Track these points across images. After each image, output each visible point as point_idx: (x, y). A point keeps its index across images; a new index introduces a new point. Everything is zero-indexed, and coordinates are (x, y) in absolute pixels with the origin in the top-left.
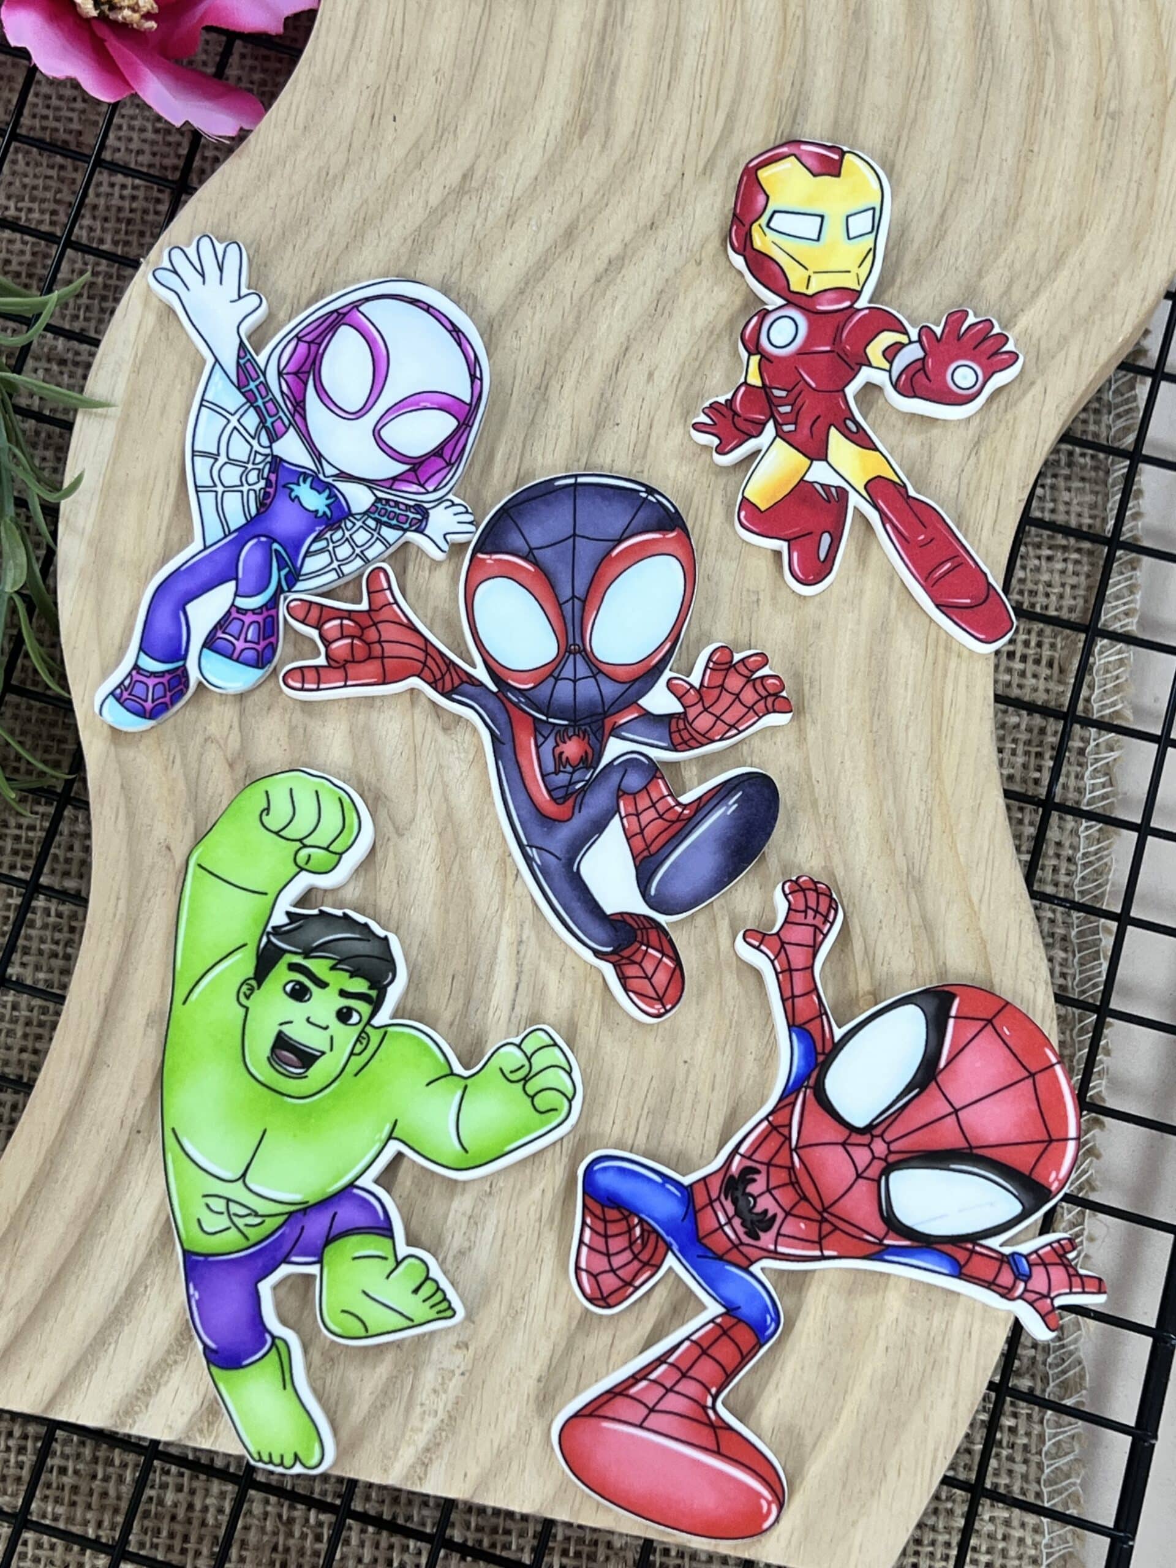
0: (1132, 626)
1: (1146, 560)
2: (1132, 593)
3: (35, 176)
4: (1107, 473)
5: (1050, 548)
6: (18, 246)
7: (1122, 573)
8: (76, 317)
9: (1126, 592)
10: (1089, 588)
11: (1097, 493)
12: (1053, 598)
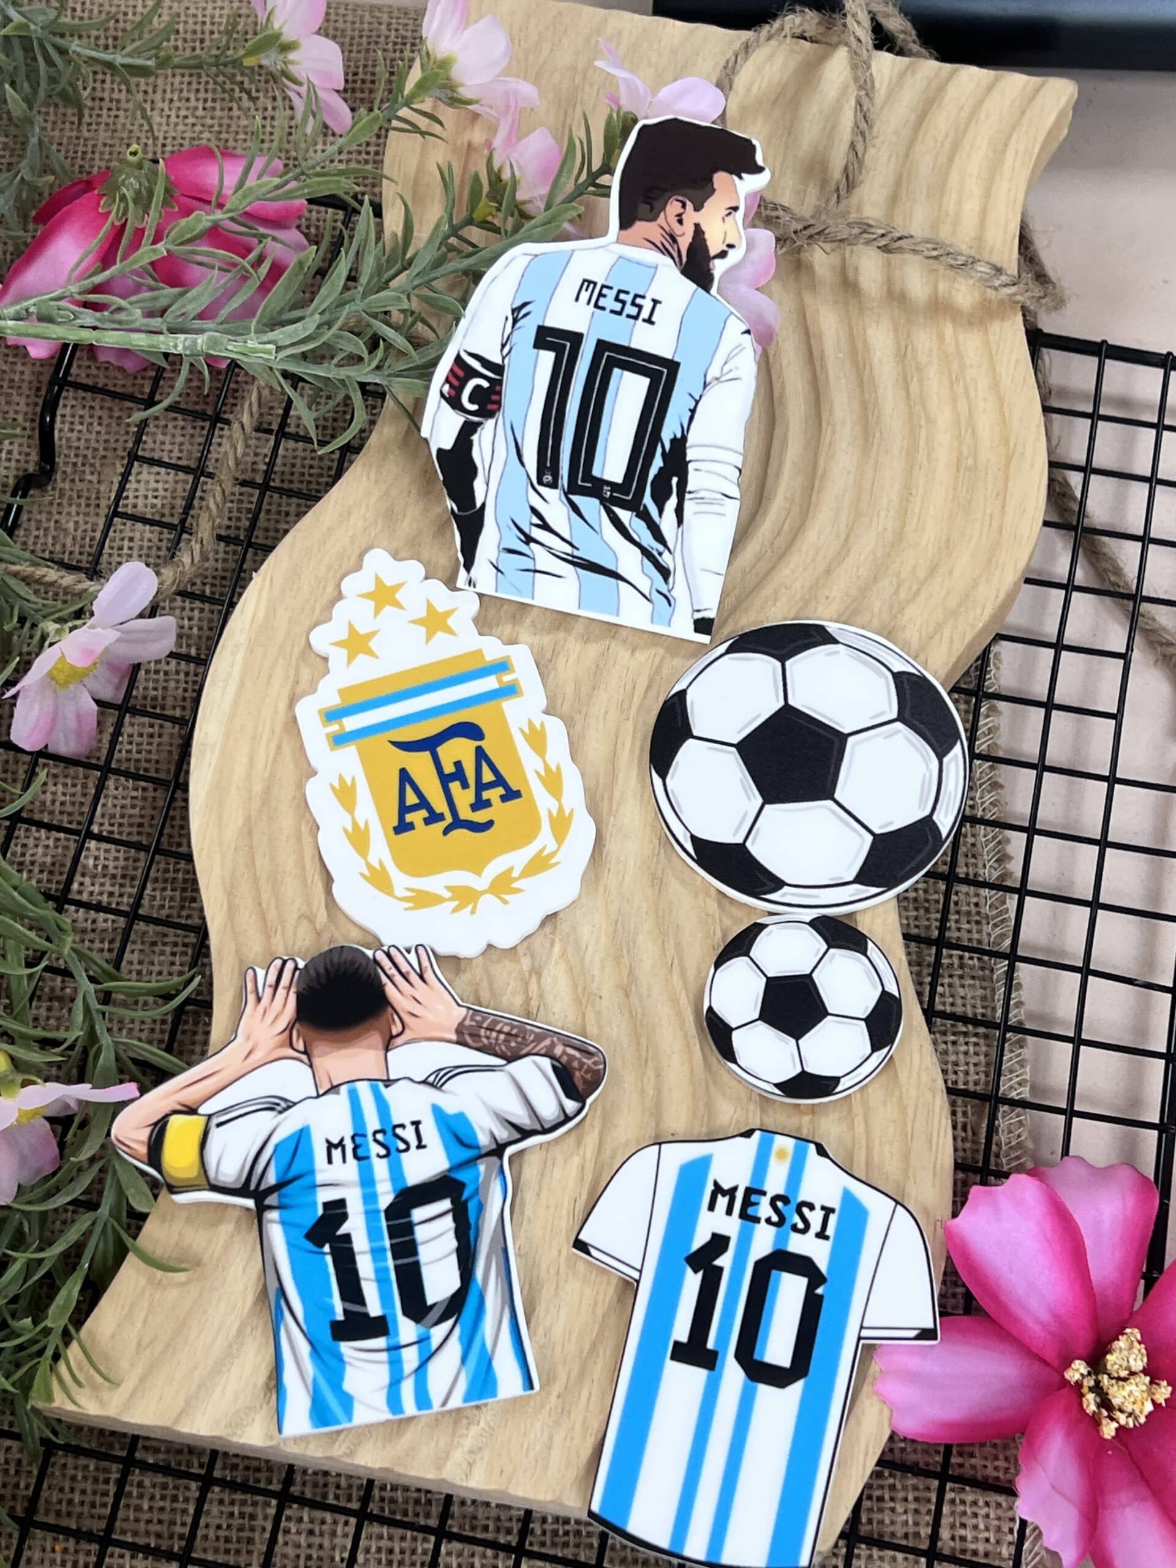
0: (1025, 1093)
1: (1029, 1038)
2: (1023, 1066)
3: (124, 798)
4: (992, 971)
5: (954, 1034)
6: (114, 854)
7: (1012, 1051)
8: (162, 907)
9: (1017, 1067)
10: (988, 1065)
11: (985, 988)
12: (961, 1075)
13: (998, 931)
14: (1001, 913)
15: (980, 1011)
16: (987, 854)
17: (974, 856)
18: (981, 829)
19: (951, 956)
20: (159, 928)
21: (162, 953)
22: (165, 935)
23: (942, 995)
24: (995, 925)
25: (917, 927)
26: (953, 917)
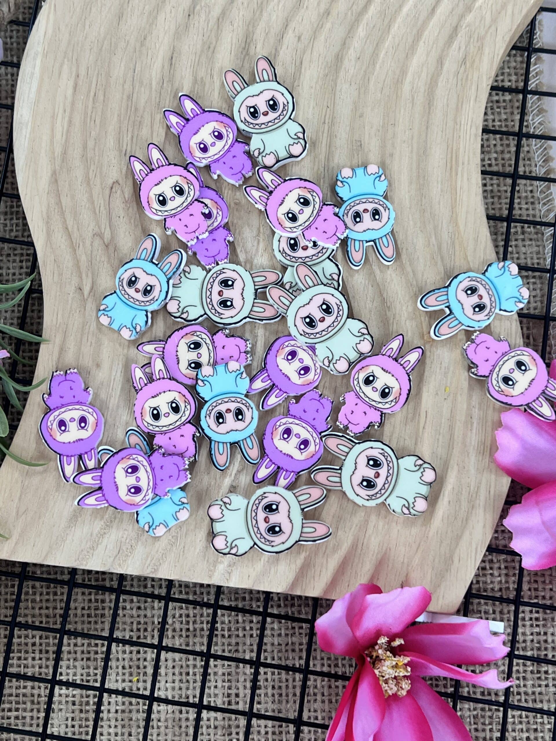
13: (546, 208)
14: (547, 196)
15: (536, 261)
16: (537, 157)
17: (529, 159)
18: (533, 141)
19: (516, 227)
20: (11, 245)
21: (14, 261)
22: (15, 249)
23: (512, 253)
24: (544, 204)
25: (493, 209)
26: (516, 201)
